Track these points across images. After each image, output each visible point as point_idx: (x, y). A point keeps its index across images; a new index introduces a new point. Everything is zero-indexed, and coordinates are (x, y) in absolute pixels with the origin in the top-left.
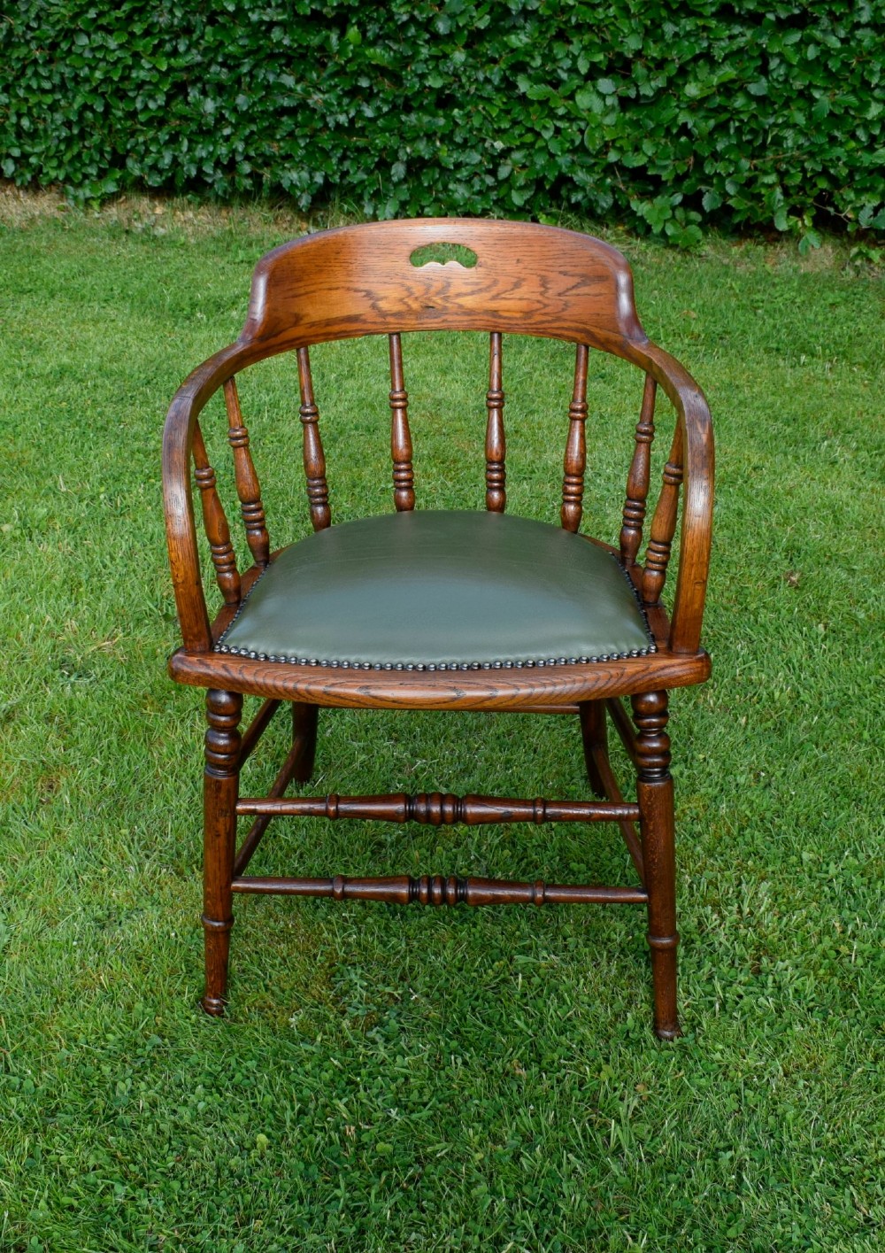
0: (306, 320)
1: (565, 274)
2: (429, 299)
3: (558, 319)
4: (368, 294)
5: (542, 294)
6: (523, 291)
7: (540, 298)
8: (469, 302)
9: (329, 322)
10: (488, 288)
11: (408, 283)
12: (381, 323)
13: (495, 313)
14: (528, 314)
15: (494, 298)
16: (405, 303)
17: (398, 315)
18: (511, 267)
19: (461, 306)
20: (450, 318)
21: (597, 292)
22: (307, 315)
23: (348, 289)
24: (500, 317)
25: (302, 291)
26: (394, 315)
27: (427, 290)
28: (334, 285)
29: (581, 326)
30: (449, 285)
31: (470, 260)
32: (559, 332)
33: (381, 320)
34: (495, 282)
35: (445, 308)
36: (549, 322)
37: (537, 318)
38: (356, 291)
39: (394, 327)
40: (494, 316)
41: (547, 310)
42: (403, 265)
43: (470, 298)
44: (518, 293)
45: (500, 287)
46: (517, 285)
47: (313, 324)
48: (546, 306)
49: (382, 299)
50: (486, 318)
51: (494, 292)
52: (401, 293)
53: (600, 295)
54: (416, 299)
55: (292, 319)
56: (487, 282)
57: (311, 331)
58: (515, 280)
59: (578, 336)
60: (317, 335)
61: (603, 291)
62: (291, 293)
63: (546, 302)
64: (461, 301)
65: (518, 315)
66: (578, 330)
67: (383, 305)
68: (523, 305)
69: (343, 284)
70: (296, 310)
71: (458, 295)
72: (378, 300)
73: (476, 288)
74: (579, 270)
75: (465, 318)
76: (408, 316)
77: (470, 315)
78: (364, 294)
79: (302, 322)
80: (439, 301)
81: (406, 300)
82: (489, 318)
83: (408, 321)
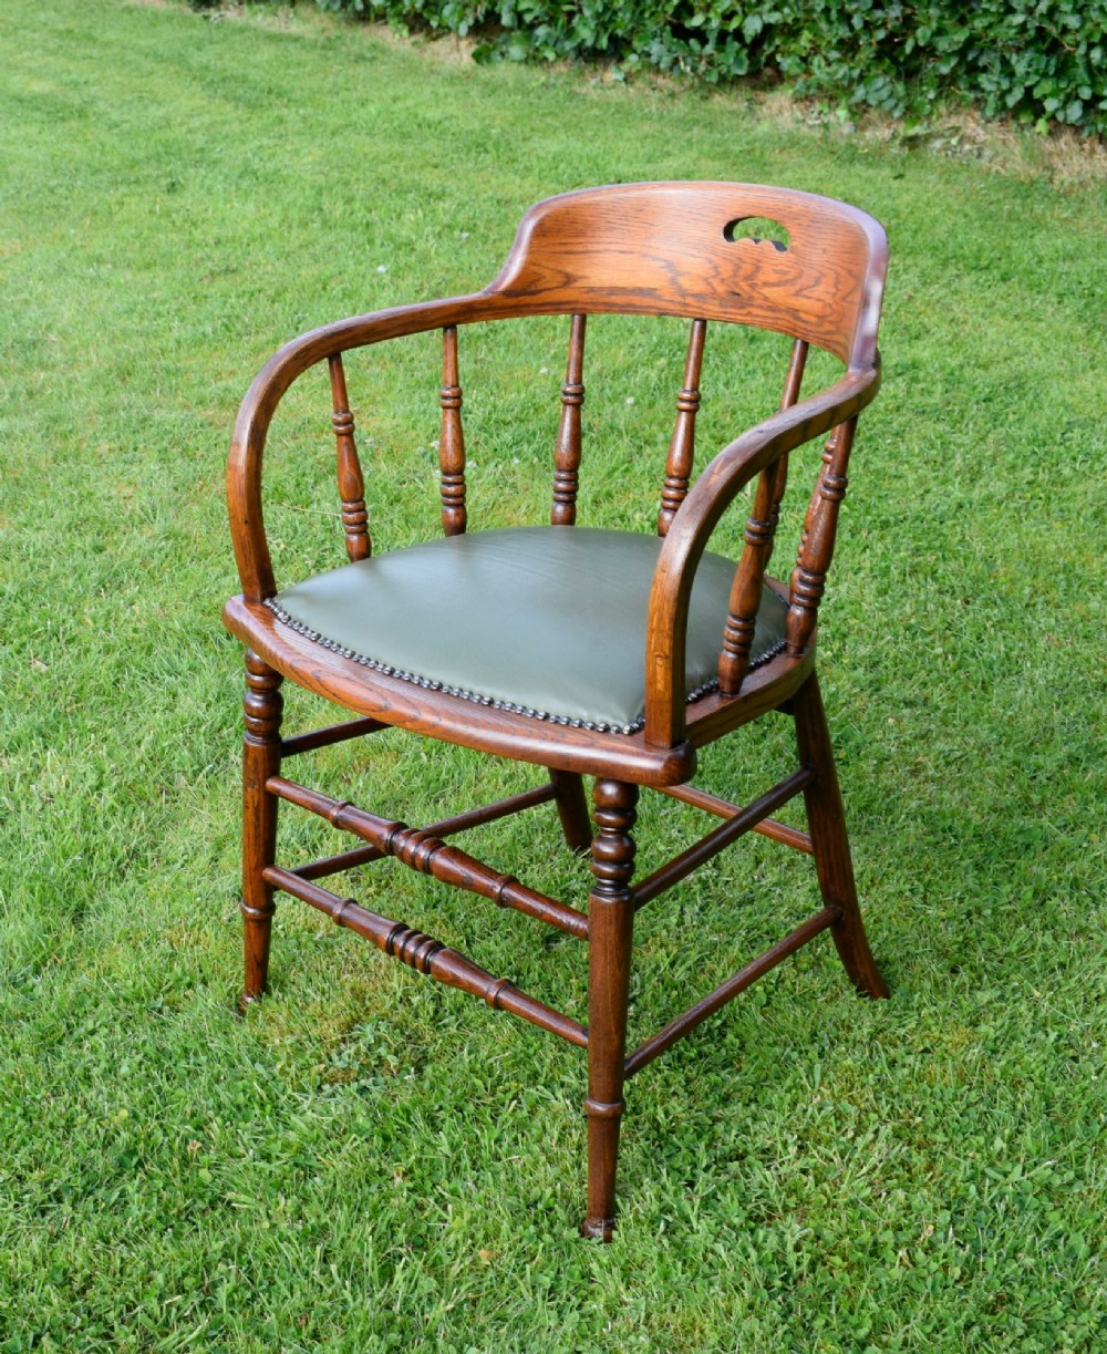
0: (581, 283)
1: (850, 273)
2: (736, 284)
3: (838, 330)
4: (667, 265)
5: (833, 296)
6: (820, 290)
7: (831, 301)
8: (774, 294)
9: (614, 291)
10: (793, 281)
12: (681, 304)
13: (795, 313)
14: (821, 319)
15: (797, 294)
16: (709, 284)
17: (700, 296)
18: (817, 258)
19: (766, 299)
20: (756, 311)
22: (583, 277)
23: (645, 255)
24: (799, 319)
25: (581, 248)
26: (693, 295)
27: (735, 272)
28: (628, 249)
30: (758, 269)
33: (679, 299)
34: (799, 275)
35: (751, 298)
36: (832, 332)
37: (826, 326)
38: (654, 259)
39: (697, 312)
40: (795, 317)
41: (834, 317)
42: (716, 238)
43: (775, 289)
44: (817, 292)
45: (803, 281)
46: (817, 281)
47: (591, 290)
48: (833, 312)
49: (683, 274)
50: (786, 316)
51: (796, 287)
52: (707, 272)
54: (723, 280)
55: (561, 279)
56: (793, 273)
57: (590, 298)
58: (817, 274)
60: (598, 304)
62: (563, 248)
63: (834, 307)
64: (767, 292)
65: (813, 318)
67: (684, 282)
68: (819, 308)
69: (636, 249)
70: (569, 269)
71: (766, 284)
72: (679, 274)
73: (783, 278)
75: (770, 314)
76: (710, 301)
77: (773, 311)
78: (662, 264)
79: (577, 284)
80: (746, 288)
81: (711, 280)
82: (791, 319)
83: (711, 307)
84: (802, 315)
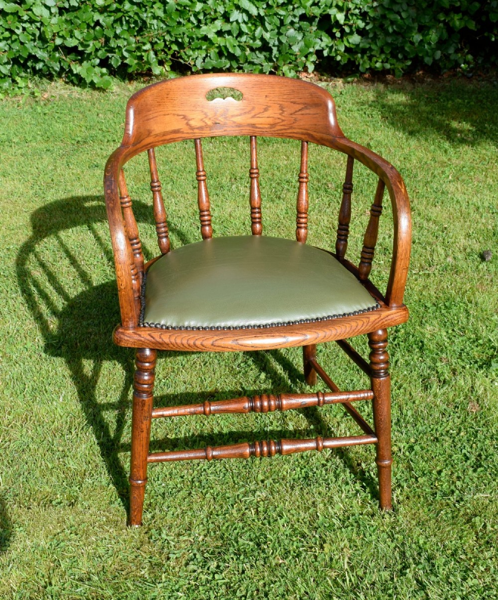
0: (153, 133)
1: (294, 103)
2: (217, 119)
3: (291, 128)
4: (185, 117)
5: (280, 114)
6: (269, 113)
7: (280, 117)
8: (238, 119)
9: (165, 134)
10: (249, 112)
11: (205, 110)
12: (191, 133)
13: (253, 126)
14: (273, 125)
15: (253, 117)
16: (204, 122)
17: (201, 128)
18: (262, 100)
19: (234, 122)
20: (228, 129)
21: (315, 112)
22: (154, 130)
23: (174, 115)
24: (257, 128)
25: (151, 116)
26: (198, 128)
27: (215, 114)
28: (167, 113)
29: (304, 131)
30: (228, 110)
31: (239, 97)
32: (291, 135)
33: (191, 131)
34: (253, 108)
35: (225, 123)
36: (285, 129)
37: (278, 128)
38: (178, 115)
39: (197, 135)
40: (253, 127)
41: (283, 123)
42: (202, 100)
43: (239, 117)
44: (266, 114)
45: (256, 111)
46: (266, 110)
47: (157, 135)
48: (283, 121)
49: (191, 119)
50: (248, 128)
51: (253, 114)
52: (202, 116)
53: (317, 114)
54: (210, 119)
55: (147, 133)
56: (249, 109)
57: (157, 139)
58: (265, 107)
59: (303, 137)
60: (158, 142)
61: (319, 112)
62: (146, 118)
63: (283, 118)
64: (234, 119)
65: (267, 126)
66: (302, 134)
67: (192, 123)
68: (270, 121)
69: (170, 112)
70: (148, 128)
71: (232, 116)
72: (189, 120)
73: (243, 112)
74: (301, 101)
75: (237, 129)
76: (205, 129)
77: (239, 127)
78: (182, 117)
79: (152, 134)
80: (222, 120)
81: (204, 120)
82: (251, 128)
83: (206, 132)
84: (257, 126)
